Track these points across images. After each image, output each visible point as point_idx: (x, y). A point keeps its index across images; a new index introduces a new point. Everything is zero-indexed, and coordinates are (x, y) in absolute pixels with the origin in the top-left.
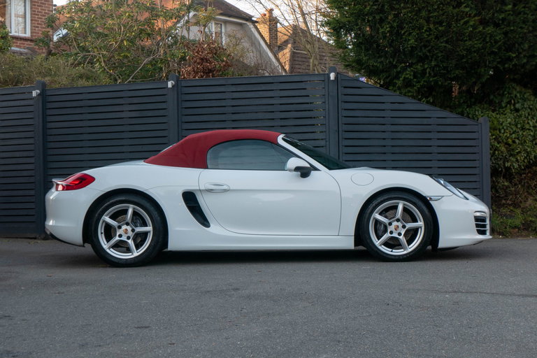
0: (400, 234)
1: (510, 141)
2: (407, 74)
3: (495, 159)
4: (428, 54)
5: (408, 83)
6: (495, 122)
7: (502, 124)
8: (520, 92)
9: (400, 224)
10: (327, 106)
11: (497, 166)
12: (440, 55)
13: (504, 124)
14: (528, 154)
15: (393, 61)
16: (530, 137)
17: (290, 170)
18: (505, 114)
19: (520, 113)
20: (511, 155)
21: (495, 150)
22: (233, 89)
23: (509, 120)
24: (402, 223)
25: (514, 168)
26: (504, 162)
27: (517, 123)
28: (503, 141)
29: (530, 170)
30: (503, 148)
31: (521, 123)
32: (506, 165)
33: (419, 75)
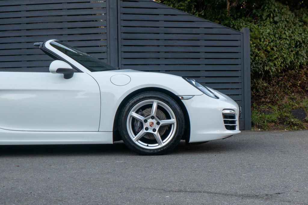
0: (154, 130)
1: (269, 48)
3: (255, 64)
6: (256, 32)
7: (262, 34)
8: (278, 8)
9: (154, 121)
10: (108, 17)
11: (257, 70)
13: (264, 34)
14: (285, 59)
16: (286, 45)
17: (53, 72)
18: (266, 26)
19: (278, 24)
20: (270, 60)
21: (256, 56)
23: (268, 31)
24: (156, 120)
25: (272, 72)
26: (263, 67)
27: (276, 33)
28: (263, 48)
29: (286, 73)
30: (263, 54)
31: (278, 33)
32: (265, 69)
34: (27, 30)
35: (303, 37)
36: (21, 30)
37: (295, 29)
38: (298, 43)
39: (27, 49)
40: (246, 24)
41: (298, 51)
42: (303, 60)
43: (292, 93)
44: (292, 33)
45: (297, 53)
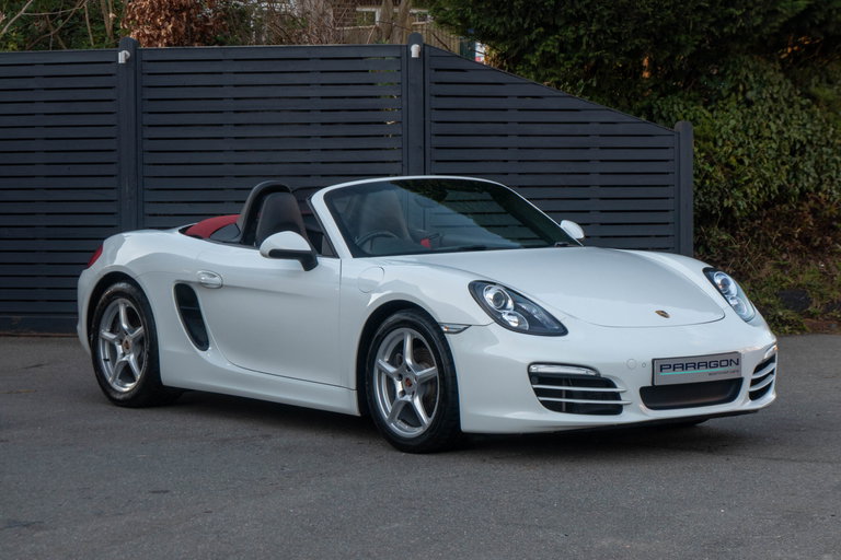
1: (733, 161)
2: (548, 46)
3: (704, 194)
4: (585, 12)
5: (549, 60)
6: (707, 127)
7: (719, 130)
8: (756, 70)
10: (405, 103)
11: (708, 207)
12: (605, 14)
13: (723, 130)
14: (767, 182)
15: (524, 22)
16: (770, 152)
18: (727, 111)
19: (754, 107)
20: (735, 186)
21: (706, 177)
22: (237, 67)
23: (733, 122)
25: (739, 209)
26: (721, 199)
27: (748, 127)
28: (720, 161)
29: (770, 210)
30: (720, 174)
31: (754, 128)
32: (725, 205)
33: (569, 47)
34: (236, 125)
35: (809, 132)
36: (221, 125)
37: (791, 116)
38: (798, 146)
39: (236, 164)
40: (685, 108)
41: (796, 164)
42: (808, 181)
43: (781, 254)
44: (785, 124)
45: (795, 167)
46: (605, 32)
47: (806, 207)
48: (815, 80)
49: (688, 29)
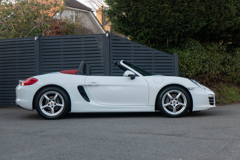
1: (188, 64)
2: (141, 34)
3: (181, 72)
6: (182, 55)
13: (185, 56)
14: (197, 69)
19: (193, 51)
20: (189, 70)
23: (188, 54)
25: (190, 75)
28: (185, 64)
30: (185, 67)
31: (193, 56)
32: (187, 74)
33: (146, 35)
35: (207, 57)
37: (202, 53)
38: (204, 61)
41: (204, 65)
42: (207, 69)
44: (201, 55)
46: (155, 31)
47: (207, 76)
48: (208, 45)
49: (176, 30)
